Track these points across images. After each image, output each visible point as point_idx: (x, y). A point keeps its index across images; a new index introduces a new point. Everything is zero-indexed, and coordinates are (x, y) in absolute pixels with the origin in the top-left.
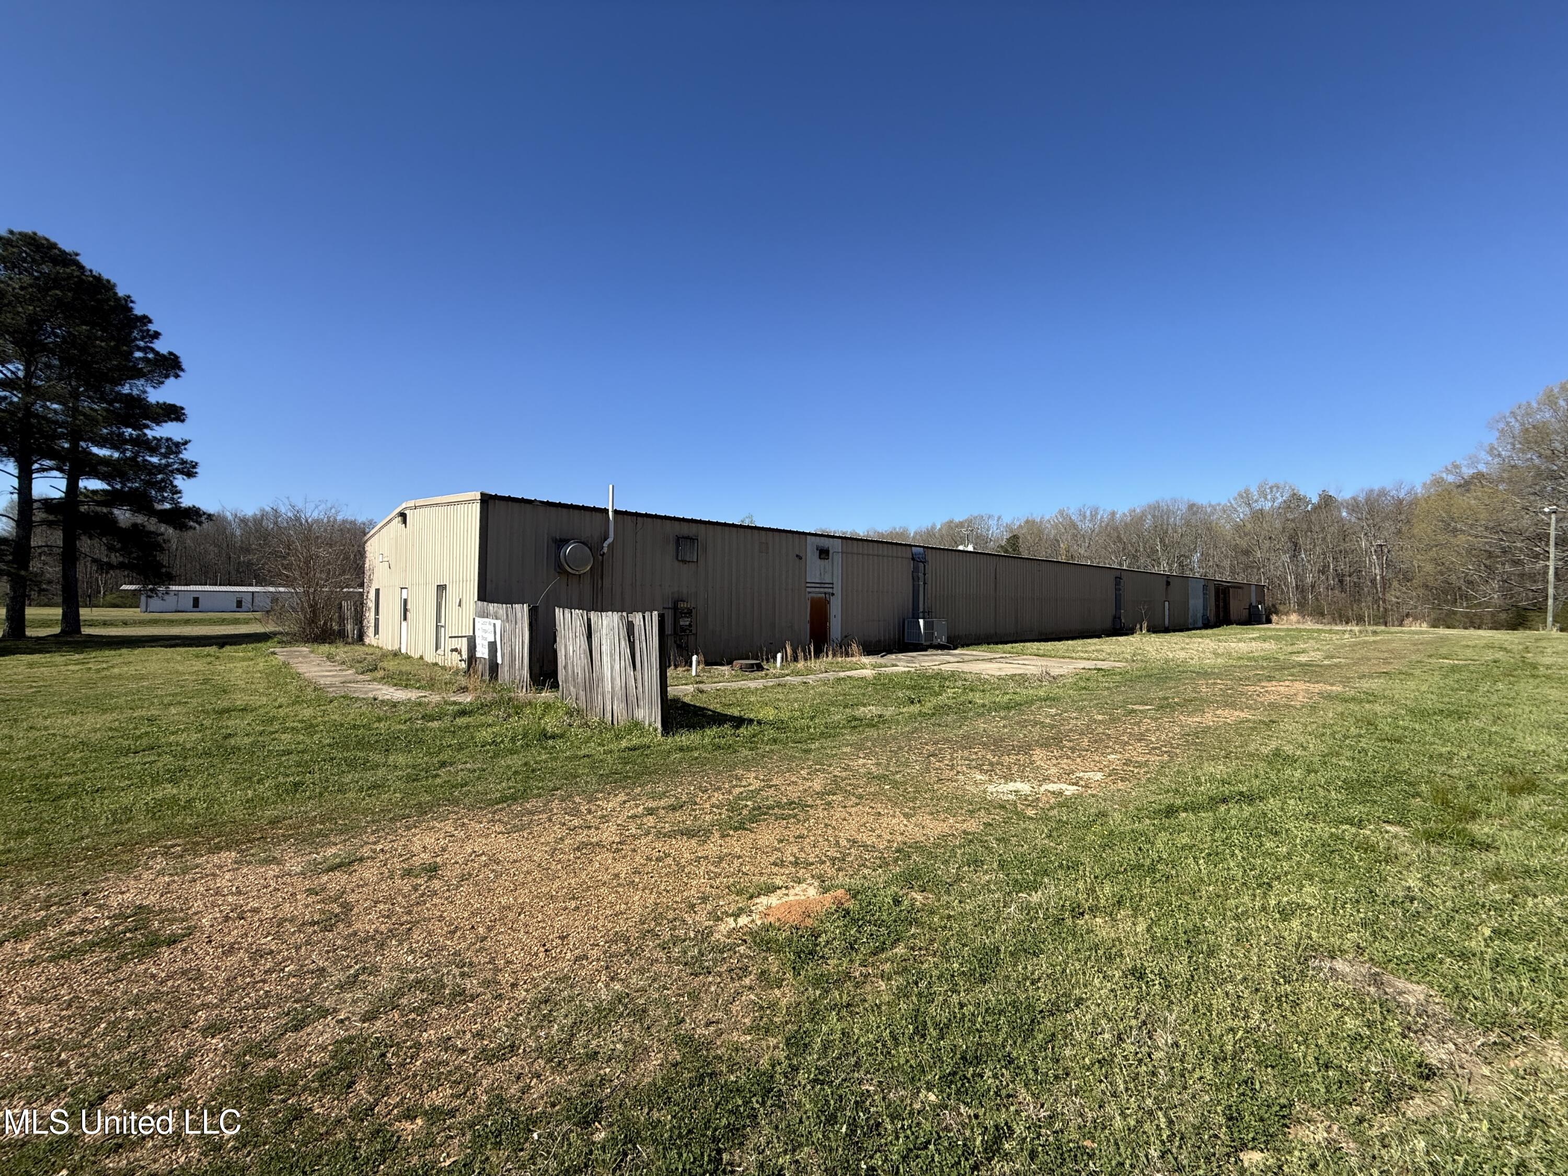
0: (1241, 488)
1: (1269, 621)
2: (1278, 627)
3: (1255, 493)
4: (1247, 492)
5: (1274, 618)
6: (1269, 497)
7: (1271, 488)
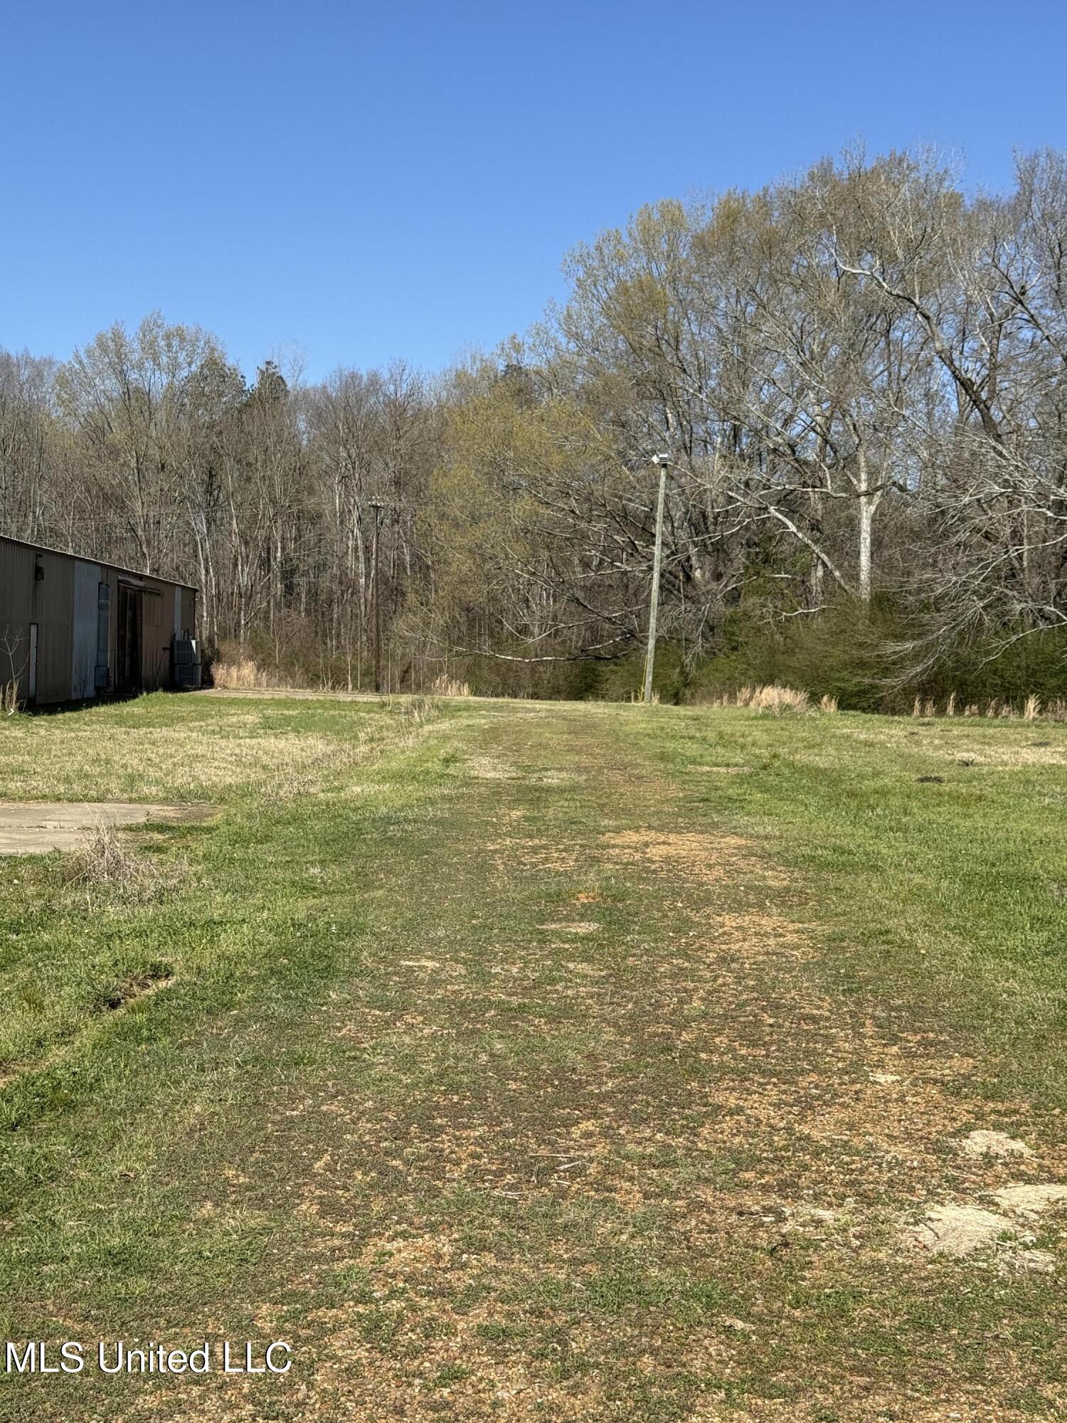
0: (106, 328)
1: (209, 682)
2: (226, 694)
3: (136, 345)
4: (117, 337)
5: (219, 672)
6: (164, 360)
7: (167, 337)
